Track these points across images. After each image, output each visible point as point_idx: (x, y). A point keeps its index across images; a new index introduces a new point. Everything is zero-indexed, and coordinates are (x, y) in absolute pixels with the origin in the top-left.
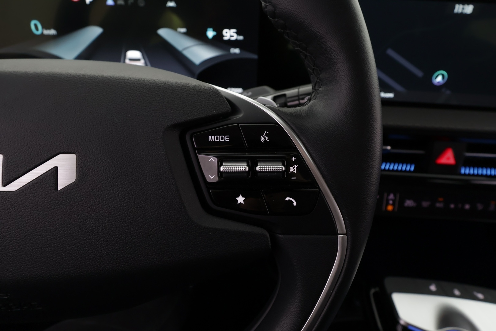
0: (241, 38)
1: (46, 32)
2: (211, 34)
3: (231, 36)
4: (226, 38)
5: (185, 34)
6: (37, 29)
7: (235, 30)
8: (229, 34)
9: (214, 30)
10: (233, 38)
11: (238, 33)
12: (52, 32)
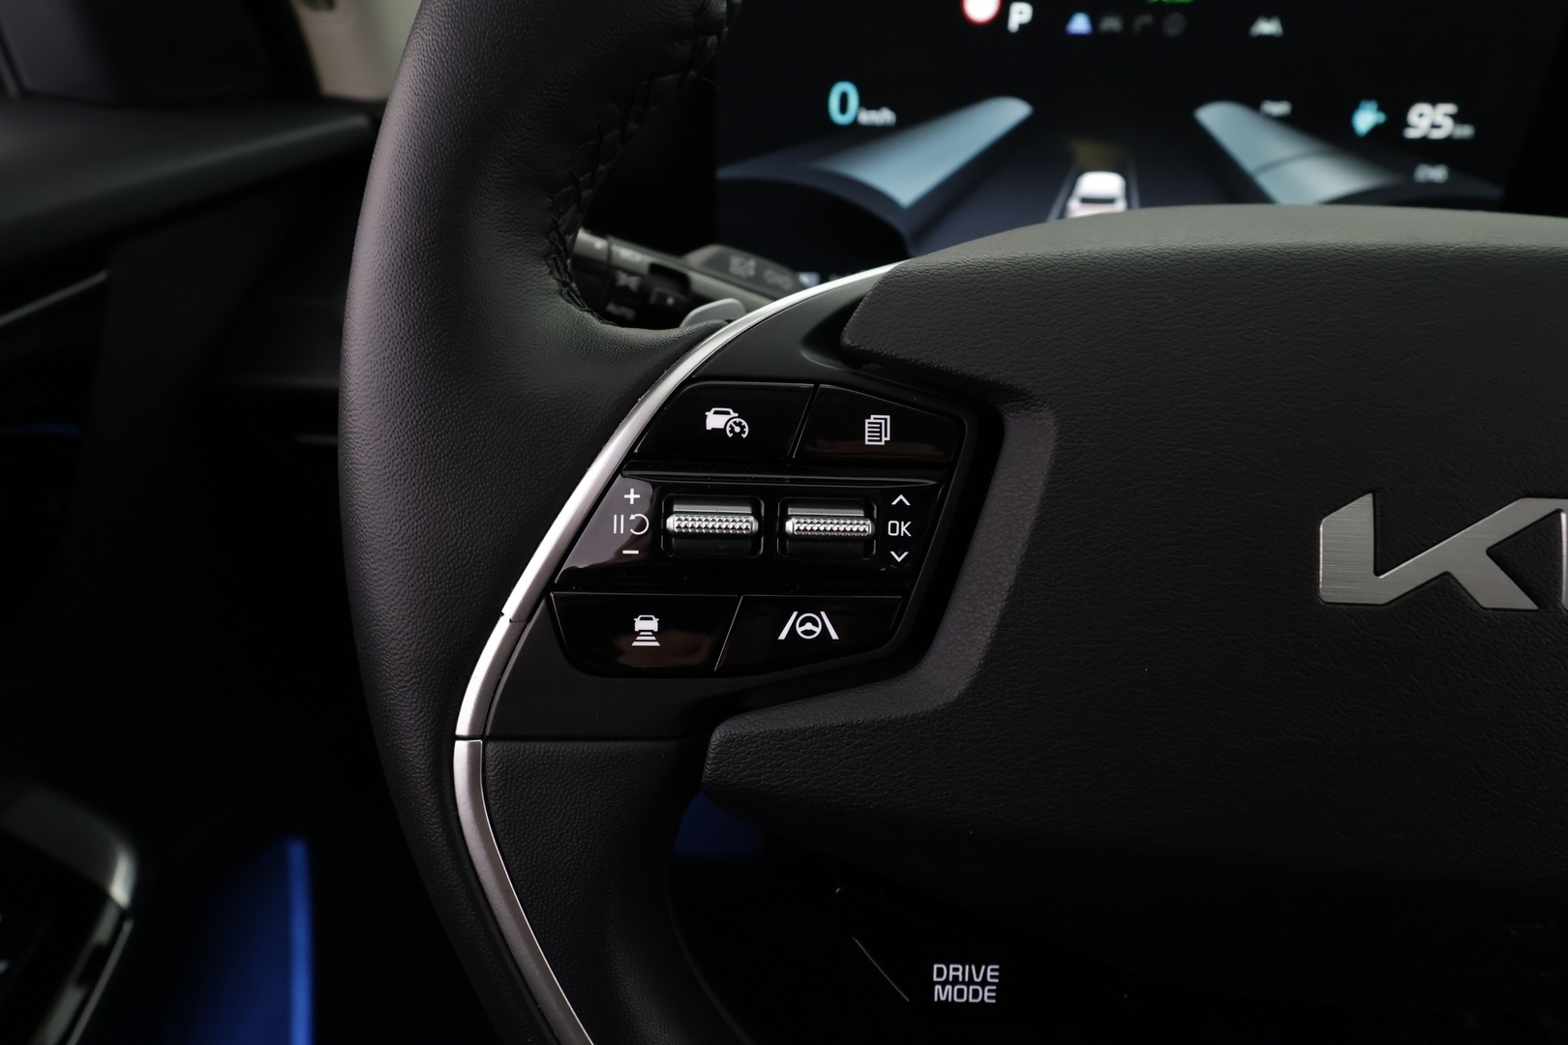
0: (1465, 131)
1: (869, 117)
2: (1366, 119)
3: (1434, 126)
4: (1412, 134)
5: (1282, 120)
6: (843, 108)
7: (1450, 108)
8: (1430, 120)
9: (1381, 109)
10: (1437, 134)
11: (1457, 119)
12: (885, 116)
